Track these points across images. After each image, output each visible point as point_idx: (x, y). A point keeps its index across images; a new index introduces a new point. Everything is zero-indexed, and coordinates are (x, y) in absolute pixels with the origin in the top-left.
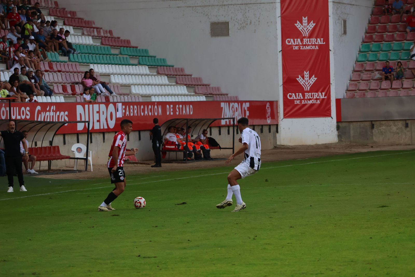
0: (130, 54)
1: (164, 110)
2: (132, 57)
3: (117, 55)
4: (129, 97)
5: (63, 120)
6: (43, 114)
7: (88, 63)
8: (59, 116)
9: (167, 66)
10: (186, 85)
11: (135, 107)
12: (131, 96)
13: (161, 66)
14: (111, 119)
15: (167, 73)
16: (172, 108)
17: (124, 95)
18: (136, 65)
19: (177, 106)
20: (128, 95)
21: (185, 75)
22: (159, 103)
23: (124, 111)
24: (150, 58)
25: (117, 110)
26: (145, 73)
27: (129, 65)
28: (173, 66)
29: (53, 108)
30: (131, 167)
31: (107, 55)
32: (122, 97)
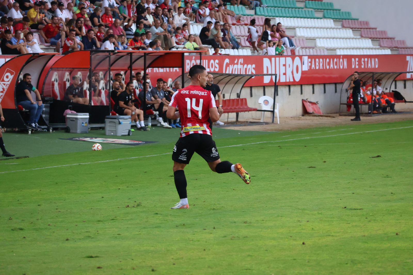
0: (315, 7)
1: (349, 63)
2: (317, 10)
3: (302, 8)
4: (314, 50)
5: (250, 73)
6: (231, 67)
7: (274, 17)
8: (246, 69)
9: (351, 19)
10: (370, 38)
11: (321, 60)
12: (316, 50)
13: (345, 19)
14: (297, 72)
15: (352, 26)
16: (357, 61)
17: (310, 48)
18: (321, 18)
19: (363, 59)
20: (313, 48)
21: (370, 29)
22: (345, 56)
23: (310, 64)
24: (335, 11)
25: (302, 63)
26: (330, 26)
27: (314, 18)
28: (357, 20)
29: (241, 60)
30: (317, 119)
31: (292, 8)
32: (307, 50)
